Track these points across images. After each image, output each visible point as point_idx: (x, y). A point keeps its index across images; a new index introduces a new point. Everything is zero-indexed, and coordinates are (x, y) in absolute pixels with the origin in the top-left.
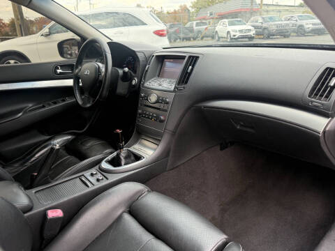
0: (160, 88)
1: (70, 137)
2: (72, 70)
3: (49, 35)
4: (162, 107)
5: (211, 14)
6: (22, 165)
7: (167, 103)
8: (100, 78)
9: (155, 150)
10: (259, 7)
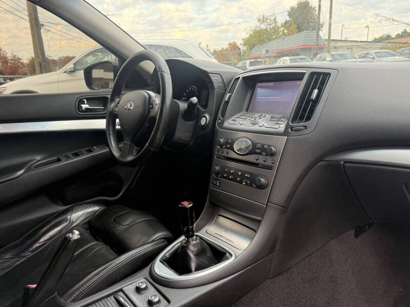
0: (256, 128)
1: (96, 208)
2: (105, 105)
3: (74, 71)
4: (261, 161)
5: (267, 51)
6: (18, 255)
7: (272, 154)
8: (152, 114)
9: (252, 239)
10: (326, 43)
